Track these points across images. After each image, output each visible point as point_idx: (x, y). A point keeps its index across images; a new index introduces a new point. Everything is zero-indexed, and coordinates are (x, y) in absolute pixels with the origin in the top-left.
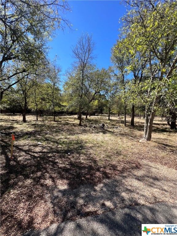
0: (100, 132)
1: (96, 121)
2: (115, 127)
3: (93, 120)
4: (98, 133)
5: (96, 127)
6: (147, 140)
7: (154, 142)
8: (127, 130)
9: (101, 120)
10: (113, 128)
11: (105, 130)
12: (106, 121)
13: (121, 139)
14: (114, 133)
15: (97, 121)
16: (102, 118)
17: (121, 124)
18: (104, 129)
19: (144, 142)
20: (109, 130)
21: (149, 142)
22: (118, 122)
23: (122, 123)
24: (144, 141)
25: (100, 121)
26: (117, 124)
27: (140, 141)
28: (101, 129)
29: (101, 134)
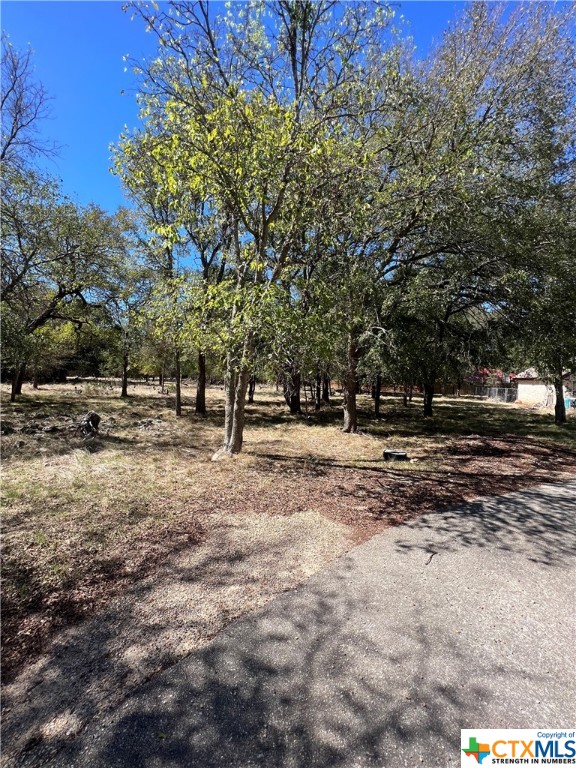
0: (75, 446)
1: (64, 403)
2: (143, 423)
3: (49, 401)
4: (62, 452)
5: (62, 430)
6: (233, 452)
7: (249, 453)
8: (181, 428)
9: (92, 401)
10: (136, 424)
11: (102, 437)
12: (113, 402)
13: (155, 460)
14: (137, 443)
15: (72, 405)
16: (97, 391)
17: (166, 411)
18: (94, 434)
19: (224, 460)
20: (116, 435)
21: (236, 456)
22: (156, 403)
23: (169, 406)
24: (223, 457)
25: (85, 405)
26: (153, 412)
27: (214, 458)
28: (82, 436)
29: (79, 453)
